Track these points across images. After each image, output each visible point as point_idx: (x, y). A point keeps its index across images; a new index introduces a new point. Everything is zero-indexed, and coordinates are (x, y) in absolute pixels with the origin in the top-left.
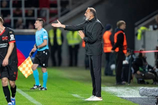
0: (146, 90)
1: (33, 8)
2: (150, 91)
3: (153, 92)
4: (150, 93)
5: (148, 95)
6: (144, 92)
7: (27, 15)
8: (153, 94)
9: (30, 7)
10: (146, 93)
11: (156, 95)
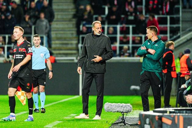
0: (111, 106)
1: (140, 35)
2: (115, 106)
3: (118, 108)
4: (115, 108)
5: (113, 111)
6: (108, 107)
7: (134, 42)
8: (118, 109)
9: (138, 34)
10: (111, 108)
11: (121, 111)
